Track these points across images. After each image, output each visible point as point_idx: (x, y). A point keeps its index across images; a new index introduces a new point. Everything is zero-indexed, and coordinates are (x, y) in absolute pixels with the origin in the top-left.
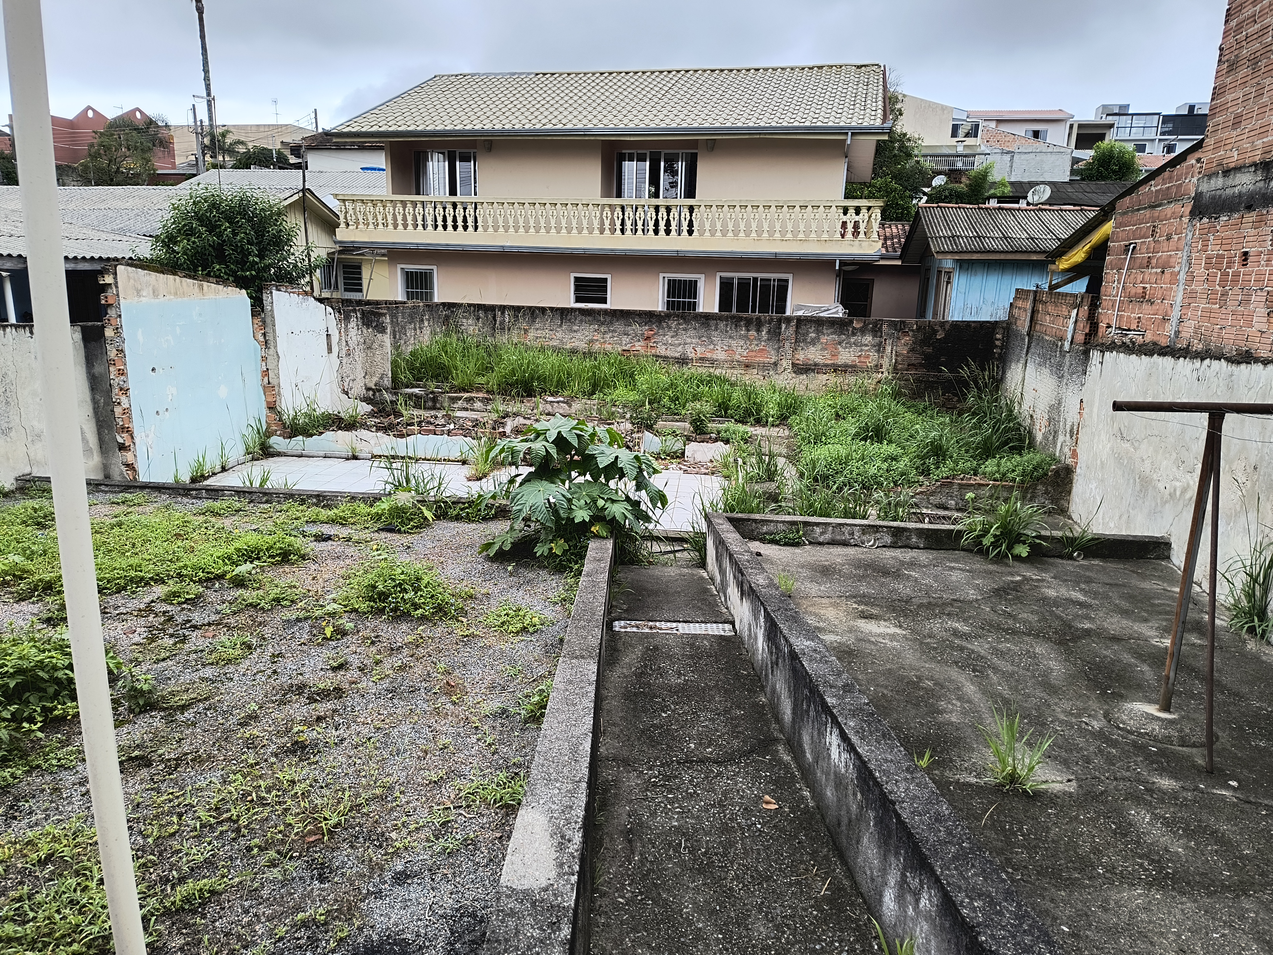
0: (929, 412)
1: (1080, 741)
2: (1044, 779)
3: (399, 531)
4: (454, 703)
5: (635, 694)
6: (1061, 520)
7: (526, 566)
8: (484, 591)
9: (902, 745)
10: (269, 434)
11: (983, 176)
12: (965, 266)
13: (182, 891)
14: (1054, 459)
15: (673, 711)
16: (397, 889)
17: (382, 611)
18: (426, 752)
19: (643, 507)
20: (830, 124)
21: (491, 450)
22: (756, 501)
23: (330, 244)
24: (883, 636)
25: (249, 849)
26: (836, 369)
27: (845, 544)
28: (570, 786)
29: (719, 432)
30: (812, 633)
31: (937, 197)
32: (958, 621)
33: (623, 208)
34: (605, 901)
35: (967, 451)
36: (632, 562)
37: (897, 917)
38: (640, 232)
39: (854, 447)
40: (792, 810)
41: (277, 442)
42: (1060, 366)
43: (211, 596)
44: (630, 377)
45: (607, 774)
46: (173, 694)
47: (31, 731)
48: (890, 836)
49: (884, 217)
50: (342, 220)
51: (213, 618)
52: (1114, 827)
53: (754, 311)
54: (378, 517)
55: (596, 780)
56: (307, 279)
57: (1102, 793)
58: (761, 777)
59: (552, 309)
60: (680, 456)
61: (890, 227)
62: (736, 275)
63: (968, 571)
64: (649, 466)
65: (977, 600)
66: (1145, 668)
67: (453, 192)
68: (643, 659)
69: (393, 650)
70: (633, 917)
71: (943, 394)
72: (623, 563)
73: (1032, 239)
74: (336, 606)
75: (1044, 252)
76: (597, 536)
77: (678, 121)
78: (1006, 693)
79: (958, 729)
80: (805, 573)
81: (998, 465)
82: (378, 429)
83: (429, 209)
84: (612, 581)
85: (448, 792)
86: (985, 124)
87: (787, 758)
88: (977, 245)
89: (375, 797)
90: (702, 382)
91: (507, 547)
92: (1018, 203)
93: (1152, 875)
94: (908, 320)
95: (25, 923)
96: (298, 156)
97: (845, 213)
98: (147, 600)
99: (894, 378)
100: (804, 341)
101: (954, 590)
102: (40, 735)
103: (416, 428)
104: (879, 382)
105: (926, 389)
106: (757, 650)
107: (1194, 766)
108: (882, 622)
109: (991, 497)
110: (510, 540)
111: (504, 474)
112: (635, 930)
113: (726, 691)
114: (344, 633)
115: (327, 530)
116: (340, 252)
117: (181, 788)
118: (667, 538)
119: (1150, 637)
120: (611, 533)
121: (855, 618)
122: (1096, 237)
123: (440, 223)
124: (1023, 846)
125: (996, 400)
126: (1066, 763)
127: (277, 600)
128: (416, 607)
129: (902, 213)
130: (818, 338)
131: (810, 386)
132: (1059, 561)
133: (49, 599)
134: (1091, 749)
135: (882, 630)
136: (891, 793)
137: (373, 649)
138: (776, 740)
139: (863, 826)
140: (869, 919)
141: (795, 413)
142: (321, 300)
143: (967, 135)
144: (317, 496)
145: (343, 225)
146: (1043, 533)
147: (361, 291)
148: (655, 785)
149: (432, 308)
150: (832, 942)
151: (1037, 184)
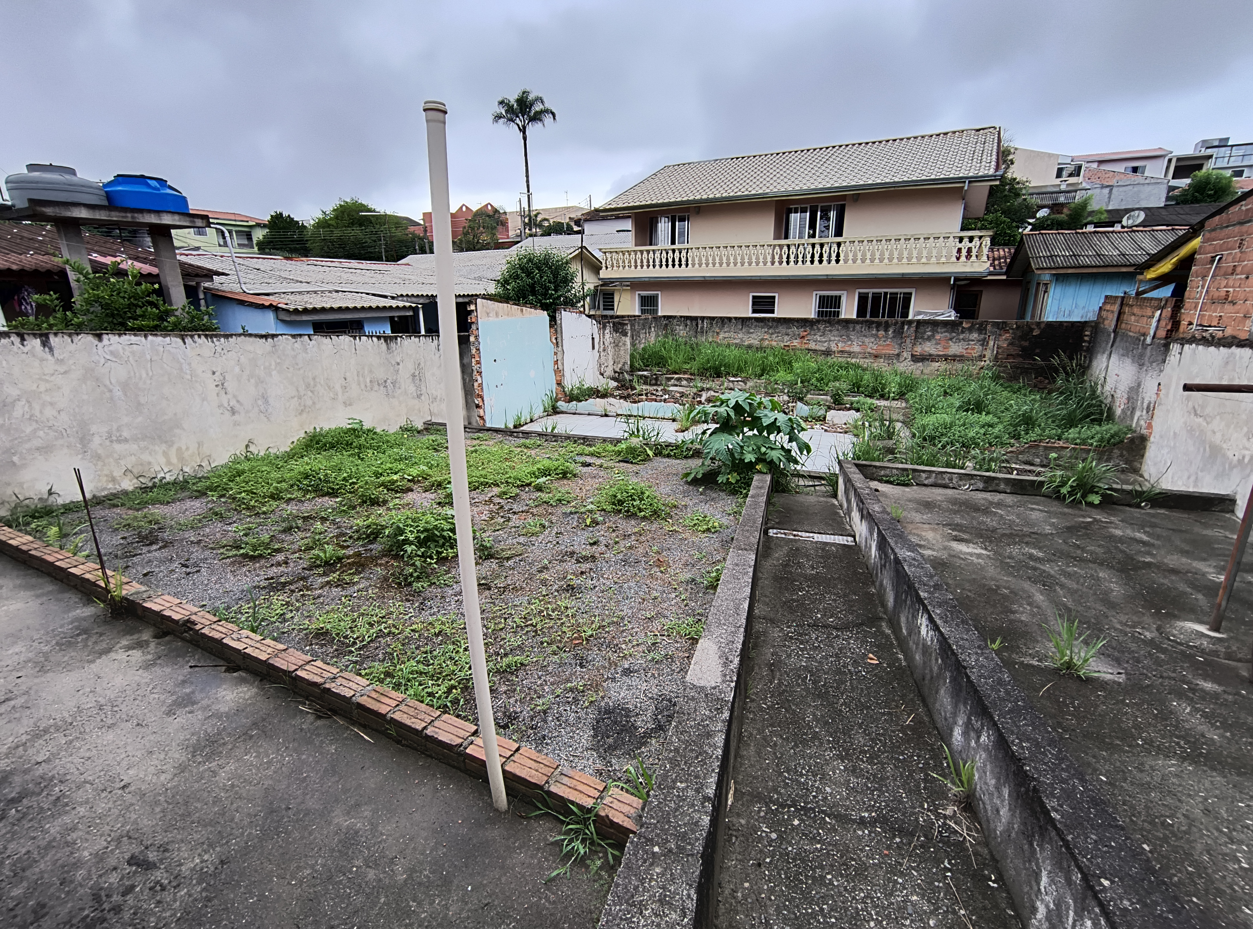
0: (1023, 392)
1: (1133, 646)
2: (1097, 670)
3: (632, 463)
4: (662, 572)
5: (781, 578)
6: (1132, 477)
7: (711, 489)
8: (683, 503)
9: (976, 630)
10: (557, 400)
11: (1084, 205)
12: (1061, 279)
13: (506, 661)
14: (1130, 429)
15: (807, 592)
16: (624, 678)
17: (620, 511)
18: (644, 600)
19: (793, 453)
20: (951, 176)
21: (691, 411)
22: (878, 453)
23: (596, 281)
24: (971, 554)
25: (542, 643)
26: (946, 358)
27: (945, 487)
28: (733, 629)
29: (852, 404)
30: (913, 547)
31: (1039, 226)
32: (1035, 548)
33: (788, 246)
34: (753, 705)
35: (1053, 422)
36: (784, 491)
37: (963, 747)
38: (800, 263)
39: (957, 417)
40: (889, 666)
41: (562, 405)
42: (1141, 356)
43: (524, 496)
44: (788, 365)
45: (759, 627)
46: (502, 550)
47: (431, 563)
48: (961, 691)
49: (993, 243)
50: (604, 265)
51: (525, 508)
52: (1156, 712)
53: (883, 316)
54: (619, 453)
55: (751, 630)
56: (582, 303)
57: (1148, 686)
58: (867, 642)
59: (736, 318)
60: (822, 419)
61: (998, 250)
62: (871, 291)
63: (1046, 512)
64: (799, 425)
65: (1052, 534)
66: (1200, 596)
67: (673, 243)
68: (788, 555)
69: (626, 536)
70: (772, 718)
71: (1036, 378)
72: (777, 491)
73: (1123, 255)
74: (593, 506)
75: (1134, 265)
76: (760, 472)
77: (832, 182)
78: (1070, 604)
79: (1026, 626)
80: (911, 505)
81: (1079, 433)
82: (621, 398)
83: (658, 254)
84: (768, 503)
85: (656, 625)
86: (1088, 165)
87: (888, 631)
88: (1072, 262)
89: (613, 622)
90: (841, 368)
91: (699, 476)
92: (1113, 226)
93: (1186, 752)
94: (1009, 321)
95: (428, 665)
96: (579, 226)
97: (961, 242)
98: (489, 495)
99: (995, 365)
100: (922, 338)
101: (1033, 525)
102: (435, 566)
103: (644, 397)
104: (982, 368)
105: (1021, 373)
106: (871, 556)
107: (1238, 676)
108: (971, 545)
109: (1070, 457)
110: (702, 472)
111: (700, 428)
112: (772, 725)
113: (846, 582)
114: (597, 524)
115: (589, 460)
116: (602, 285)
117: (506, 604)
118: (810, 476)
119: (1208, 573)
120: (770, 470)
121: (949, 541)
122: (1184, 251)
123: (664, 263)
124: (1073, 715)
125: (1082, 383)
126: (1118, 662)
127: (560, 500)
128: (641, 510)
129: (1009, 240)
130: (933, 336)
131: (925, 371)
132: (1128, 508)
133: (439, 492)
134: (1142, 652)
135: (970, 550)
136: (964, 661)
137: (614, 535)
138: (881, 619)
139: (941, 682)
140: (941, 745)
141: (911, 391)
142: (589, 316)
143: (1070, 175)
144: (584, 439)
145: (604, 268)
146: (1115, 486)
147: (613, 309)
148: (791, 638)
149: (657, 319)
150: (912, 756)
151: (1133, 210)
